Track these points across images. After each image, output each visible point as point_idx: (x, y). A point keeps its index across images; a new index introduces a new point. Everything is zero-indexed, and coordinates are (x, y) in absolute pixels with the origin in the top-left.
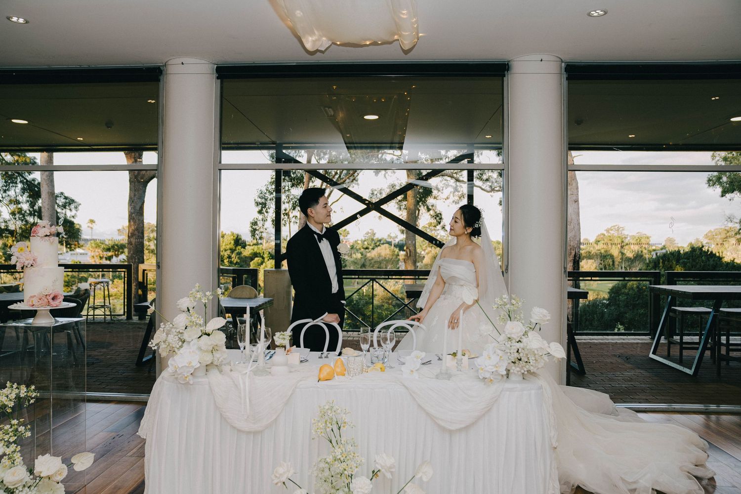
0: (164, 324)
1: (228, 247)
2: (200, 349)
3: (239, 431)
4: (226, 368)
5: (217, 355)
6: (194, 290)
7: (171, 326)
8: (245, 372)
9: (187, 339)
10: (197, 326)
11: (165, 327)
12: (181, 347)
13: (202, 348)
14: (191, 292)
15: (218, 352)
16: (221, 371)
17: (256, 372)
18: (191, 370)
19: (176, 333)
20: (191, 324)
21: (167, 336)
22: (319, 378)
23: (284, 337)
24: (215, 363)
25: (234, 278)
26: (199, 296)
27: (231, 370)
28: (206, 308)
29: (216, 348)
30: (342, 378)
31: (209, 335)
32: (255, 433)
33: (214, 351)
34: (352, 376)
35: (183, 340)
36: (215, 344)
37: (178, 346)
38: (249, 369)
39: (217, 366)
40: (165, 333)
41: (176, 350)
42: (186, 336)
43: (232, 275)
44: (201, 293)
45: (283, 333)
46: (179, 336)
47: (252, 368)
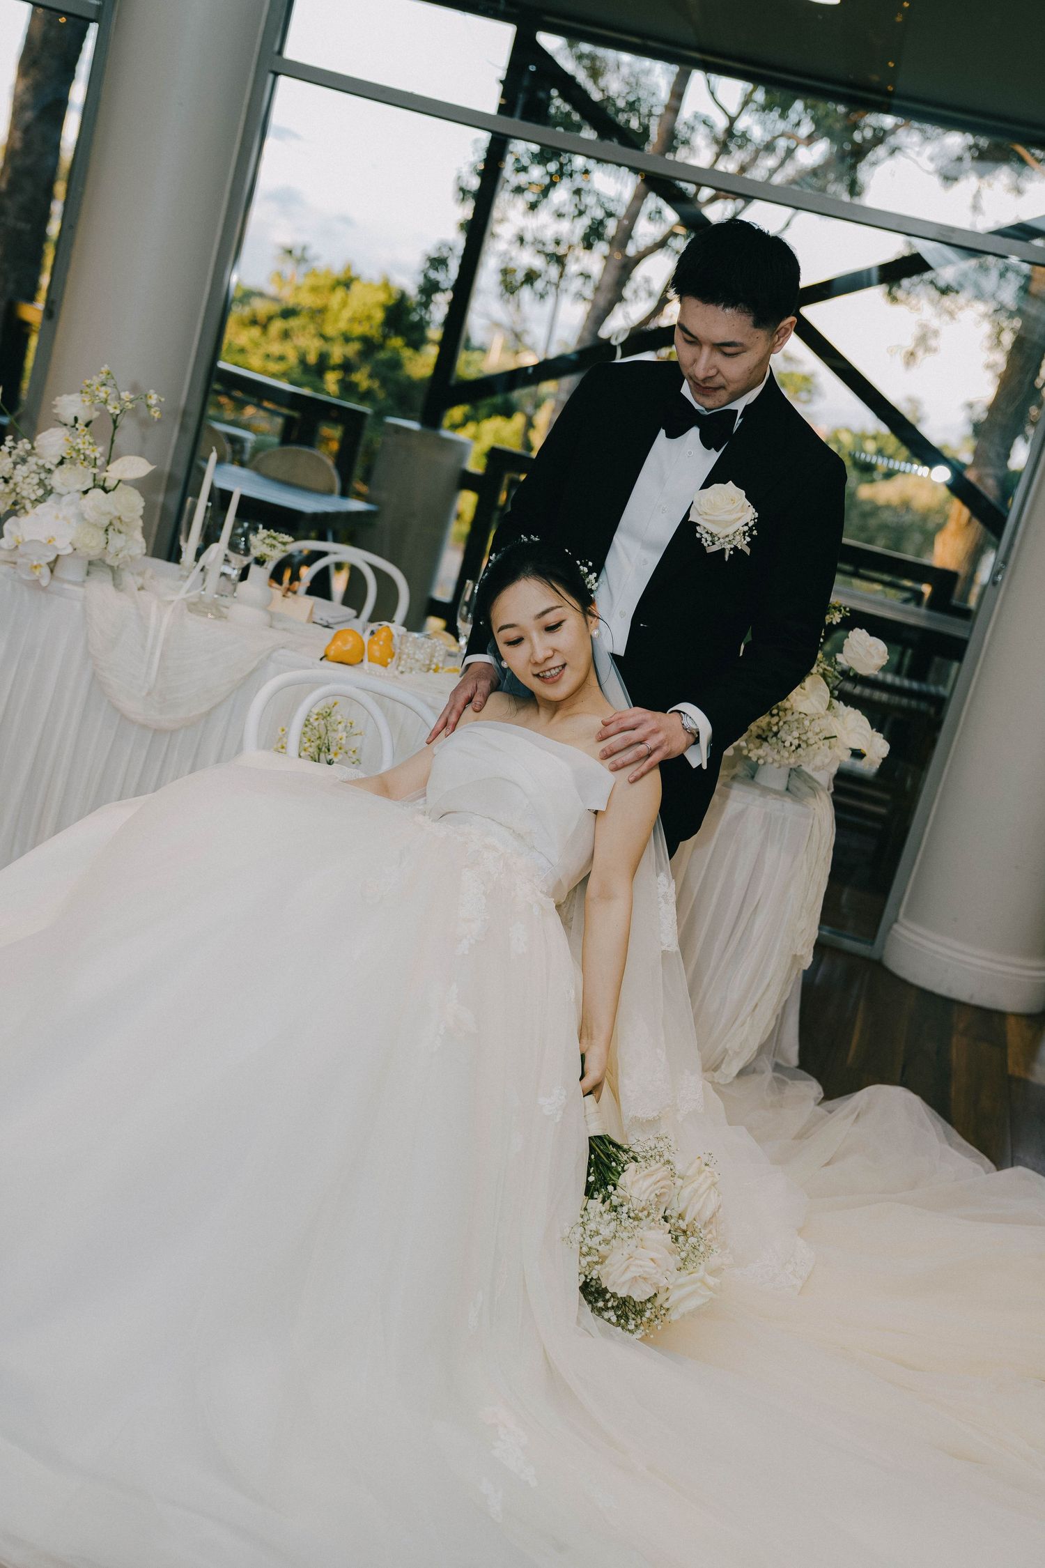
0: (15, 440)
1: (358, 330)
2: (81, 517)
3: (124, 717)
4: (130, 580)
5: (117, 541)
6: (96, 381)
7: (28, 447)
8: (169, 598)
9: (59, 488)
10: (86, 463)
11: (14, 448)
12: (39, 501)
13: (86, 516)
14: (88, 382)
15: (122, 535)
16: (117, 584)
17: (194, 607)
18: (49, 554)
19: (35, 468)
20: (74, 454)
21: (14, 468)
22: (326, 652)
23: (274, 542)
24: (109, 561)
25: (289, 422)
26: (103, 395)
27: (141, 588)
28: (115, 428)
29: (117, 524)
30: (379, 669)
31: (106, 491)
32: (158, 732)
33: (111, 529)
34: (402, 672)
35: (49, 488)
36: (117, 514)
37: (33, 497)
38: (182, 594)
39: (111, 568)
40: (10, 460)
41: (28, 505)
42: (56, 480)
43: (285, 411)
44: (109, 390)
45: (274, 534)
46: (43, 476)
47: (188, 595)
